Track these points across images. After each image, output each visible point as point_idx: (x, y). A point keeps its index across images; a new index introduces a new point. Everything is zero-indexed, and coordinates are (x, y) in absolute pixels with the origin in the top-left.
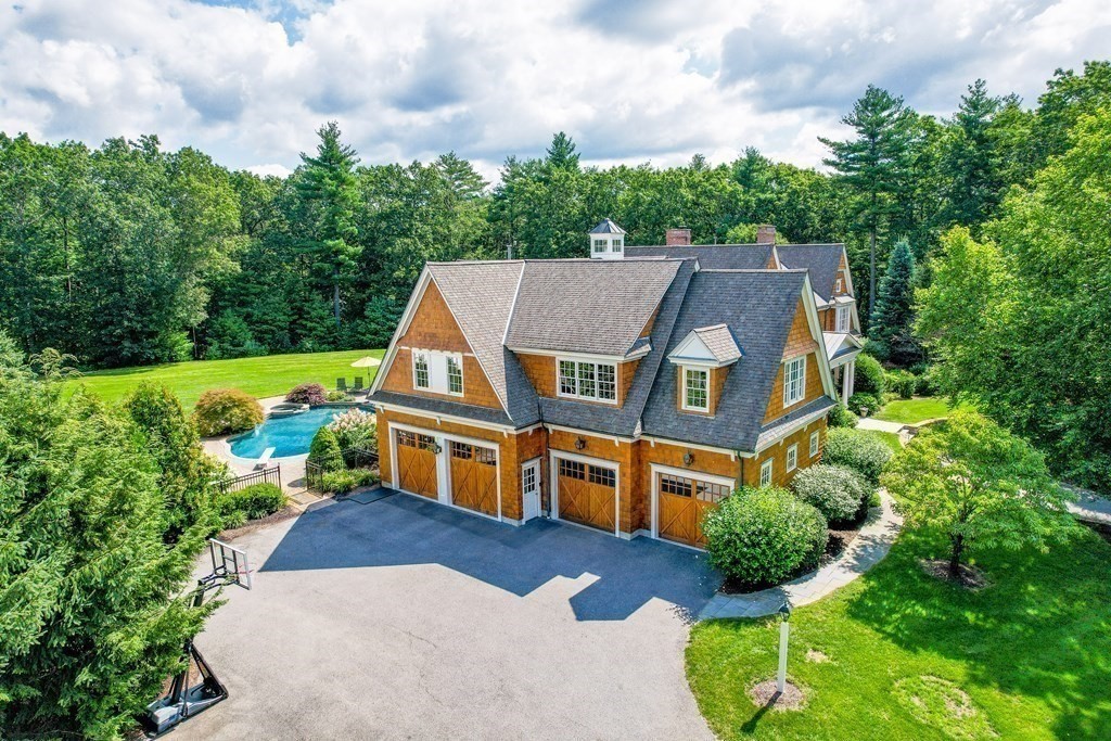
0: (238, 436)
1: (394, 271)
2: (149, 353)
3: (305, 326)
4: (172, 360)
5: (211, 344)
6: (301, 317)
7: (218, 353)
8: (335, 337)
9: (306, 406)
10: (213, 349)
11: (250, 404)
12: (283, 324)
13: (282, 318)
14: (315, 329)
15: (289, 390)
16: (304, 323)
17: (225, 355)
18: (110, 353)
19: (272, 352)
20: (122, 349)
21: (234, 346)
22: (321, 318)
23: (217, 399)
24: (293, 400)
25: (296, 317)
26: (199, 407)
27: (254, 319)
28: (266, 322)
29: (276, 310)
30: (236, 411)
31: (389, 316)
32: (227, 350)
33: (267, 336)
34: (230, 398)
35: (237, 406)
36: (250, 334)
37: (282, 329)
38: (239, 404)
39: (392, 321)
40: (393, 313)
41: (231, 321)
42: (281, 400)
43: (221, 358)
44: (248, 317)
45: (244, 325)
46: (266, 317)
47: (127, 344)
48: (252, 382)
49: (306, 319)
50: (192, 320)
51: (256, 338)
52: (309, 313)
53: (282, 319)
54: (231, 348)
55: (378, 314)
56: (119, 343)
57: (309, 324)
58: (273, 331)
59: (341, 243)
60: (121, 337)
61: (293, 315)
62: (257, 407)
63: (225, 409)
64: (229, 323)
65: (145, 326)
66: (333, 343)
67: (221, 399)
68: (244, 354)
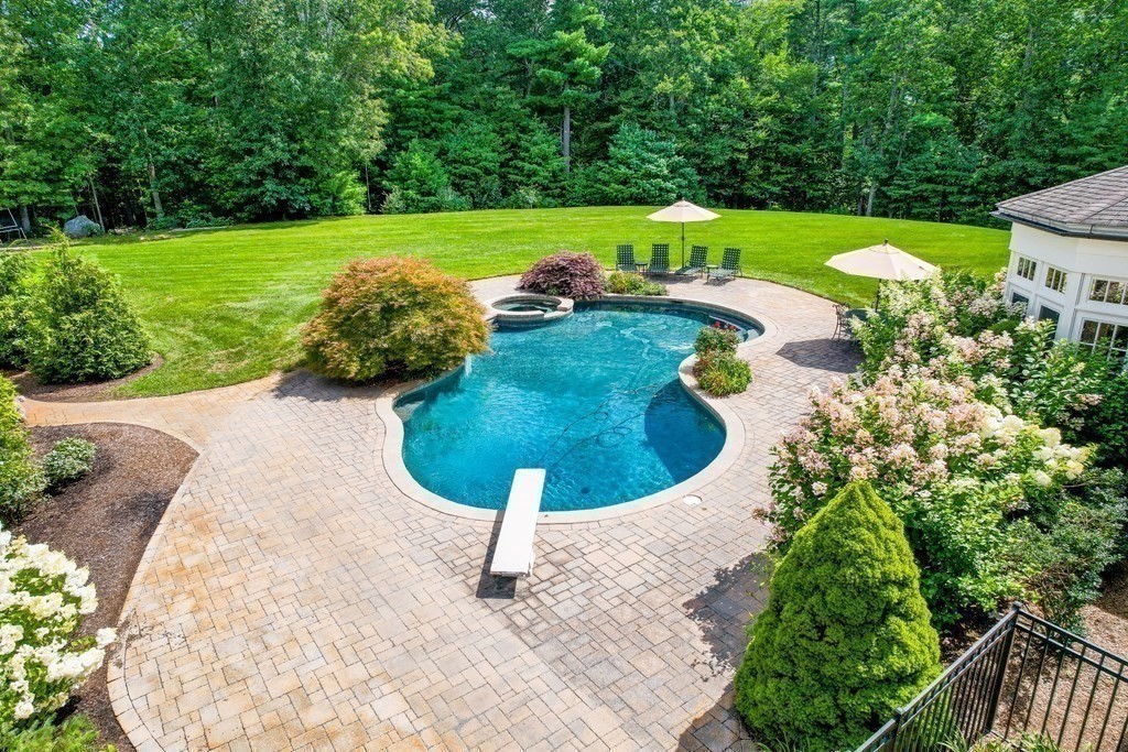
0: (421, 385)
1: (656, 84)
2: (301, 202)
3: (521, 170)
4: (338, 212)
5: (389, 191)
6: (516, 156)
7: (401, 205)
8: (563, 188)
9: (567, 303)
10: (393, 198)
11: (454, 301)
12: (489, 165)
13: (491, 155)
14: (535, 173)
15: (526, 265)
16: (520, 164)
17: (409, 207)
18: (251, 200)
19: (476, 206)
20: (263, 193)
21: (423, 194)
22: (545, 158)
23: (371, 286)
24: (534, 287)
25: (510, 155)
26: (331, 303)
27: (451, 156)
28: (466, 162)
29: (480, 144)
30: (419, 318)
31: (646, 155)
32: (413, 201)
33: (469, 183)
34: (404, 282)
35: (423, 306)
36: (445, 178)
37: (488, 172)
38: (423, 298)
39: (650, 162)
40: (651, 151)
41: (418, 158)
42: (509, 287)
43: (405, 212)
44: (442, 153)
45: (438, 163)
46: (468, 154)
47: (270, 185)
48: (452, 249)
49: (523, 160)
50: (363, 153)
51: (453, 184)
52: (527, 150)
53: (490, 157)
54: (419, 197)
55: (629, 152)
56: (258, 184)
57: (527, 166)
58: (475, 175)
59: (578, 37)
60: (262, 174)
61: (504, 152)
62: (471, 309)
63: (389, 312)
64: (417, 160)
65: (295, 158)
66: (561, 196)
67: (381, 284)
68: (436, 208)
